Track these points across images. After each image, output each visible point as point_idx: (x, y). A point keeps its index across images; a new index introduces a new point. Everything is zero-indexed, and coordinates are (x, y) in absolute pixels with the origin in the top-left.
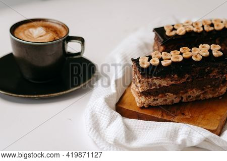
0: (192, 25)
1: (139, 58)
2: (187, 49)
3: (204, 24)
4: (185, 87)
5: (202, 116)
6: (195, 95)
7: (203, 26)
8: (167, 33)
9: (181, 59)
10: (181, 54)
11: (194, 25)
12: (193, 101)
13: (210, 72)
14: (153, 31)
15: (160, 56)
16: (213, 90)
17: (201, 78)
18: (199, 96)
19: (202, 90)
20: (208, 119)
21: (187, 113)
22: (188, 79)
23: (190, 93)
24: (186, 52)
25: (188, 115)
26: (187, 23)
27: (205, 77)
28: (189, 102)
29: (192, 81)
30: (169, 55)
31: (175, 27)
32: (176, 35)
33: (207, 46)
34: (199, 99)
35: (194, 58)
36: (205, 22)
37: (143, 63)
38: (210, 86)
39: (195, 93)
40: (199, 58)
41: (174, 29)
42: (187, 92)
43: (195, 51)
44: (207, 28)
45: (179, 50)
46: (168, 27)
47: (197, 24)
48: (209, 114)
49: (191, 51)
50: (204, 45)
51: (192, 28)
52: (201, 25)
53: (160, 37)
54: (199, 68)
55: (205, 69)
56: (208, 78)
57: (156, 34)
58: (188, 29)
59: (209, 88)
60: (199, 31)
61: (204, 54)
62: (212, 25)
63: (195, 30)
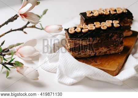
0: (103, 11)
1: (69, 28)
2: (99, 23)
3: (110, 10)
4: (97, 46)
5: (107, 63)
6: (104, 51)
7: (110, 11)
8: (88, 15)
9: (94, 28)
10: (95, 26)
11: (104, 10)
12: (103, 55)
13: (112, 36)
14: (80, 15)
15: (82, 27)
16: (115, 48)
17: (107, 40)
18: (106, 52)
19: (108, 48)
20: (111, 65)
21: (98, 62)
22: (99, 41)
23: (100, 50)
24: (97, 25)
25: (99, 63)
26: (100, 9)
27: (109, 40)
28: (100, 56)
29: (101, 42)
30: (87, 27)
31: (93, 12)
32: (93, 16)
33: (111, 21)
34: (106, 54)
35: (102, 28)
36: (111, 9)
37: (71, 31)
38: (112, 46)
39: (104, 50)
40: (105, 28)
41: (92, 13)
42: (98, 49)
43: (103, 24)
44: (112, 12)
45: (94, 24)
46: (88, 11)
47: (106, 10)
48: (112, 62)
49: (101, 24)
50: (109, 21)
51: (103, 12)
52: (109, 11)
53: (83, 17)
54: (105, 34)
55: (109, 35)
56: (111, 40)
57: (81, 16)
58: (100, 13)
59: (112, 47)
60: (107, 14)
61: (108, 26)
62: (115, 11)
63: (105, 13)
